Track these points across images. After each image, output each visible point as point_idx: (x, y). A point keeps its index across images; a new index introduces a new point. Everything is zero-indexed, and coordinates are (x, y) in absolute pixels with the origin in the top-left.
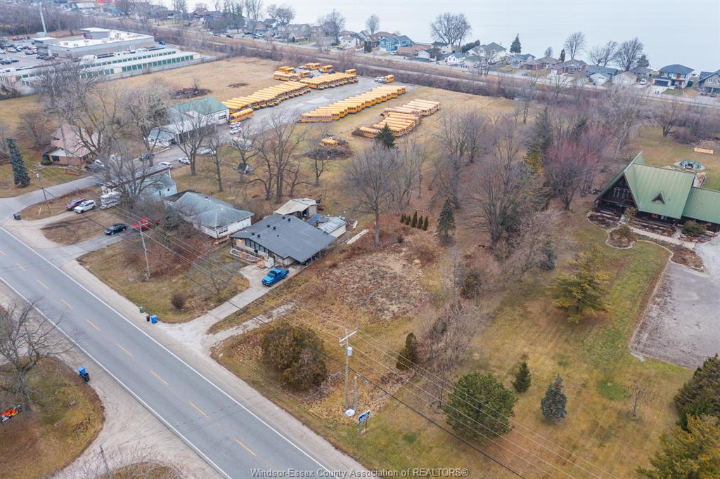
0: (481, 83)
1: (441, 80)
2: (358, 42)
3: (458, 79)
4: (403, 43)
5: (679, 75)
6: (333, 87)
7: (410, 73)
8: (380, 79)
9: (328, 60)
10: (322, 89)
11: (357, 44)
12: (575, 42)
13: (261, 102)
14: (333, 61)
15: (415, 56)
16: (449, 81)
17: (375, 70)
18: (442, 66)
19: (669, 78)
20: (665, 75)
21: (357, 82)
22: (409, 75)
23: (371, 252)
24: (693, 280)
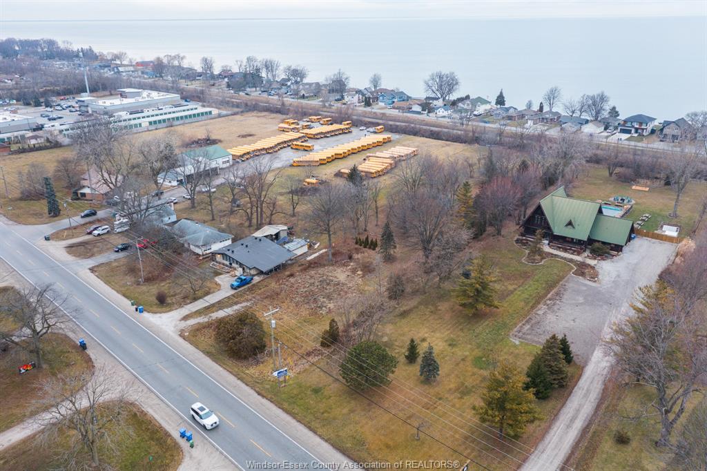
0: (459, 132)
1: (425, 129)
2: (360, 98)
3: (440, 129)
4: (400, 98)
5: (641, 124)
6: (328, 137)
7: (398, 124)
8: (371, 129)
9: (329, 114)
10: (318, 139)
11: (359, 99)
12: (552, 96)
13: (261, 150)
14: (333, 114)
15: (409, 109)
16: (431, 131)
17: (369, 122)
18: (431, 118)
19: (633, 127)
20: (629, 124)
21: (351, 132)
22: (397, 126)
23: (324, 266)
24: (585, 288)
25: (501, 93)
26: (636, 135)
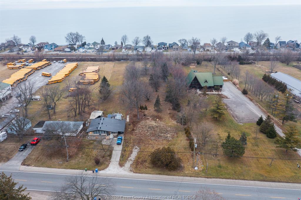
1: (87, 58)
5: (164, 45)
6: (43, 68)
7: (72, 57)
8: (61, 61)
9: (31, 57)
10: (39, 70)
12: (124, 39)
14: (34, 57)
15: (63, 50)
16: (91, 58)
17: (55, 58)
19: (162, 47)
20: (160, 46)
21: (51, 64)
25: (102, 39)
26: (164, 50)
